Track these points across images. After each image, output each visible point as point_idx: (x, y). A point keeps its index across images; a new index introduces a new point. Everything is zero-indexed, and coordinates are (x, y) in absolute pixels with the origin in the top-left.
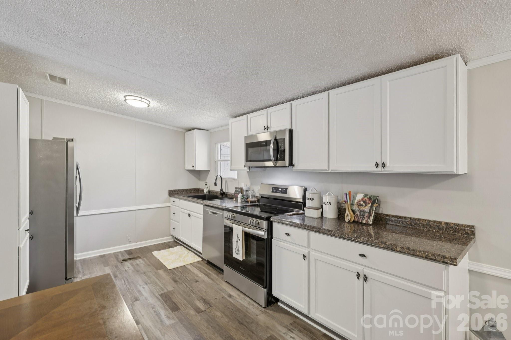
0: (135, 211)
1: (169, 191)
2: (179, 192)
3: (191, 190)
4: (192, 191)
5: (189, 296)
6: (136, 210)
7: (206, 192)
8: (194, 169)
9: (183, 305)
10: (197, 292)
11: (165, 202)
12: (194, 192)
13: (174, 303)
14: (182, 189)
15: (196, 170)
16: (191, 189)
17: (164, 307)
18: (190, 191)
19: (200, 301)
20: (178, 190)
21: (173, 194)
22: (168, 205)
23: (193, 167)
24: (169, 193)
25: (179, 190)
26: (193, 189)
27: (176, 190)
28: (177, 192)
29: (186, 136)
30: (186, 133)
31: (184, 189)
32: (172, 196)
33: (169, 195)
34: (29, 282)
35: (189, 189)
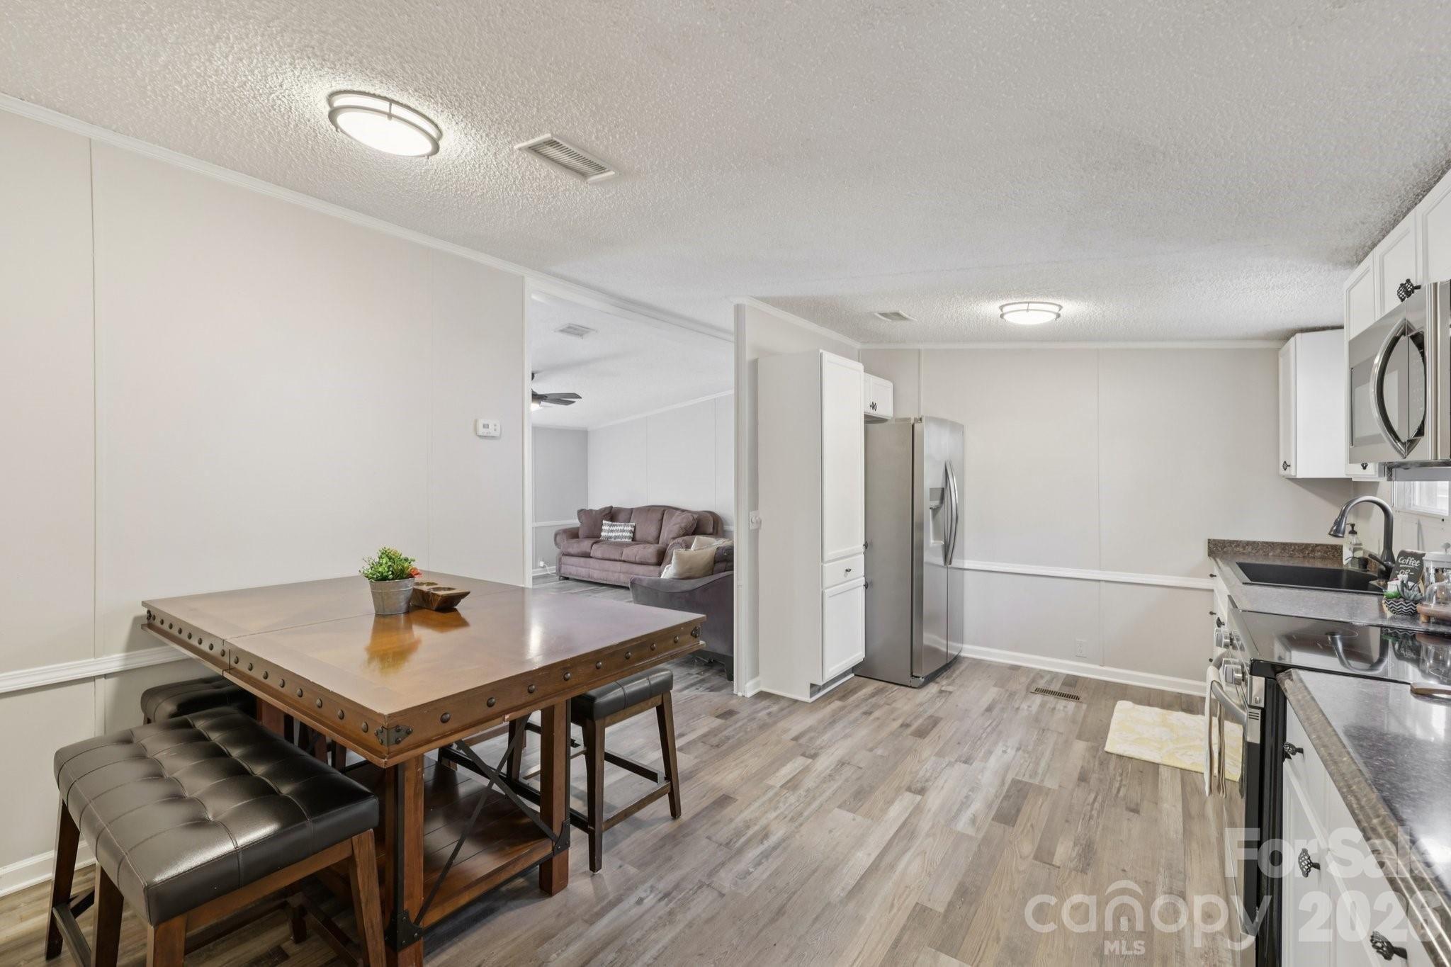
0: (1098, 583)
1: (1210, 541)
2: (1249, 549)
3: (1306, 548)
4: (1313, 551)
5: (1067, 821)
6: (1099, 581)
8: (1291, 472)
9: (1029, 825)
10: (1097, 827)
11: (1193, 574)
12: (1323, 558)
13: (1018, 811)
14: (1264, 542)
15: (1300, 476)
17: (993, 802)
18: (1301, 552)
19: (1075, 845)
21: (1225, 553)
22: (1206, 583)
23: (1286, 464)
24: (1209, 547)
25: (1248, 543)
26: (1317, 545)
27: (1237, 541)
28: (1241, 550)
29: (1281, 360)
30: (1281, 352)
31: (1273, 543)
32: (1222, 558)
33: (1209, 555)
34: (864, 656)
35: (1300, 545)
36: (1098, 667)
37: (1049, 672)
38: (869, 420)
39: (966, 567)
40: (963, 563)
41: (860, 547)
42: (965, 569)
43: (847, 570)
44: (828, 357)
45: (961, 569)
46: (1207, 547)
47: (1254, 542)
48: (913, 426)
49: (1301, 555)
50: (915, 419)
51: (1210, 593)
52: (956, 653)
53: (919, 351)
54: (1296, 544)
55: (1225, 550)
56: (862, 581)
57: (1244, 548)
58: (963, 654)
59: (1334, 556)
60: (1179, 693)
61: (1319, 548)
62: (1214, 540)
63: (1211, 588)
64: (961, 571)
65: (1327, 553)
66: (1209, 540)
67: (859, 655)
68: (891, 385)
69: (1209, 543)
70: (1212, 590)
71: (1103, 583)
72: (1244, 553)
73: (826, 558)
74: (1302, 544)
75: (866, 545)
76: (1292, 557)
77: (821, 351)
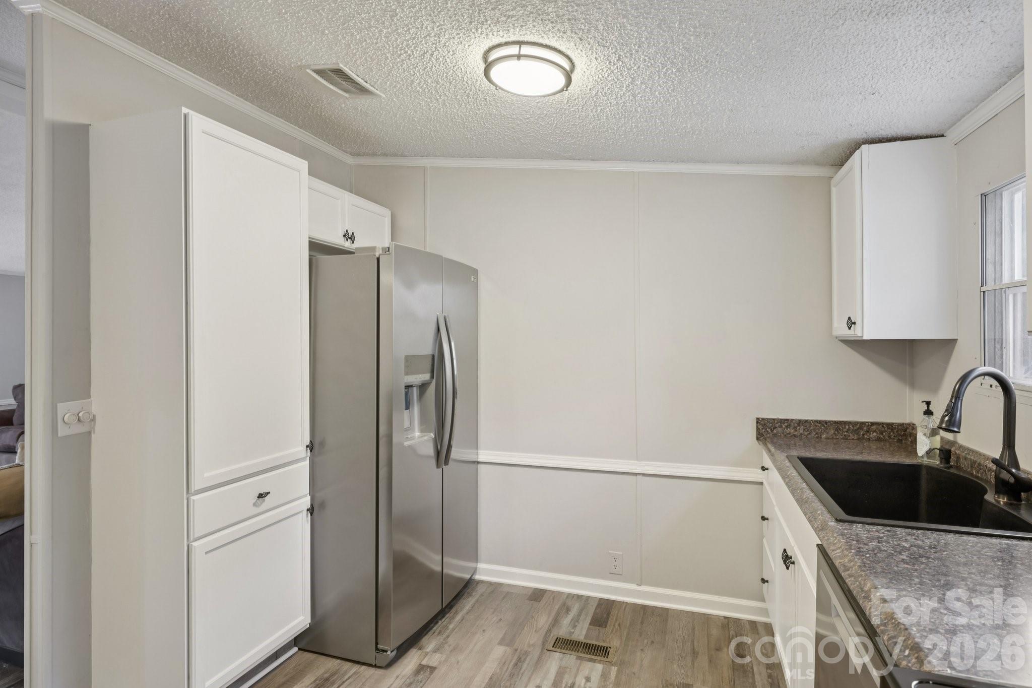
0: (634, 477)
1: (758, 421)
2: (801, 430)
3: (861, 428)
4: (868, 431)
6: (636, 474)
7: (929, 453)
8: (856, 332)
11: (741, 461)
14: (816, 421)
15: (866, 337)
16: (863, 423)
18: (856, 432)
20: (800, 421)
21: (775, 435)
22: (755, 475)
23: (851, 323)
24: (758, 429)
25: (800, 423)
26: (873, 424)
27: (787, 420)
28: (792, 431)
29: (834, 190)
30: (833, 181)
31: (826, 422)
32: (772, 443)
33: (758, 439)
34: (309, 621)
35: (855, 424)
36: (634, 587)
37: (580, 597)
38: (317, 248)
39: (480, 460)
40: (477, 454)
41: (300, 449)
42: (478, 463)
43: (261, 496)
44: (199, 123)
45: (474, 462)
46: (755, 428)
47: (806, 421)
48: (378, 259)
49: (856, 437)
50: (383, 249)
51: (760, 486)
52: (467, 576)
53: (425, 168)
54: (850, 423)
55: (775, 431)
56: (306, 502)
57: (795, 428)
58: (477, 577)
59: (889, 437)
60: (725, 618)
61: (874, 427)
62: (763, 419)
63: (759, 480)
64: (473, 466)
65: (882, 434)
66: (758, 419)
67: (301, 620)
68: (387, 213)
69: (757, 423)
70: (761, 483)
71: (639, 477)
72: (795, 436)
73: (196, 485)
74: (856, 423)
75: (311, 447)
76: (847, 439)
77: (185, 110)
